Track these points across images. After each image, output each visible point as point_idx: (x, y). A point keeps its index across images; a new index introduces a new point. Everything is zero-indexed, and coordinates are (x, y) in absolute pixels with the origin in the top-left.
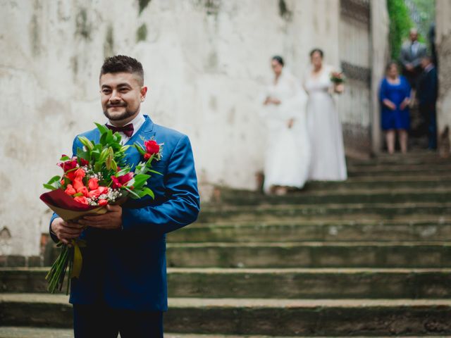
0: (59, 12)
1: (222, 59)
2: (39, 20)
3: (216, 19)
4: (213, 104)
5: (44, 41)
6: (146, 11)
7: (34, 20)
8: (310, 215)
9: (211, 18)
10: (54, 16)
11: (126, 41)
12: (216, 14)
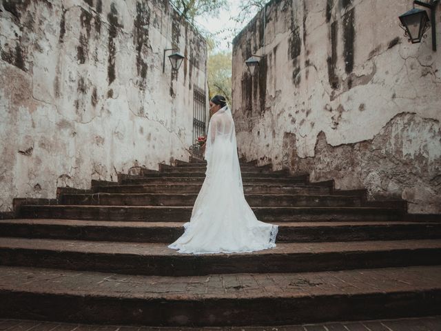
0: (70, 77)
1: (146, 111)
2: (59, 79)
3: (143, 92)
4: (141, 131)
5: (61, 91)
6: (112, 84)
7: (57, 79)
8: (188, 181)
9: (141, 91)
10: (67, 79)
11: (103, 96)
12: (144, 90)
